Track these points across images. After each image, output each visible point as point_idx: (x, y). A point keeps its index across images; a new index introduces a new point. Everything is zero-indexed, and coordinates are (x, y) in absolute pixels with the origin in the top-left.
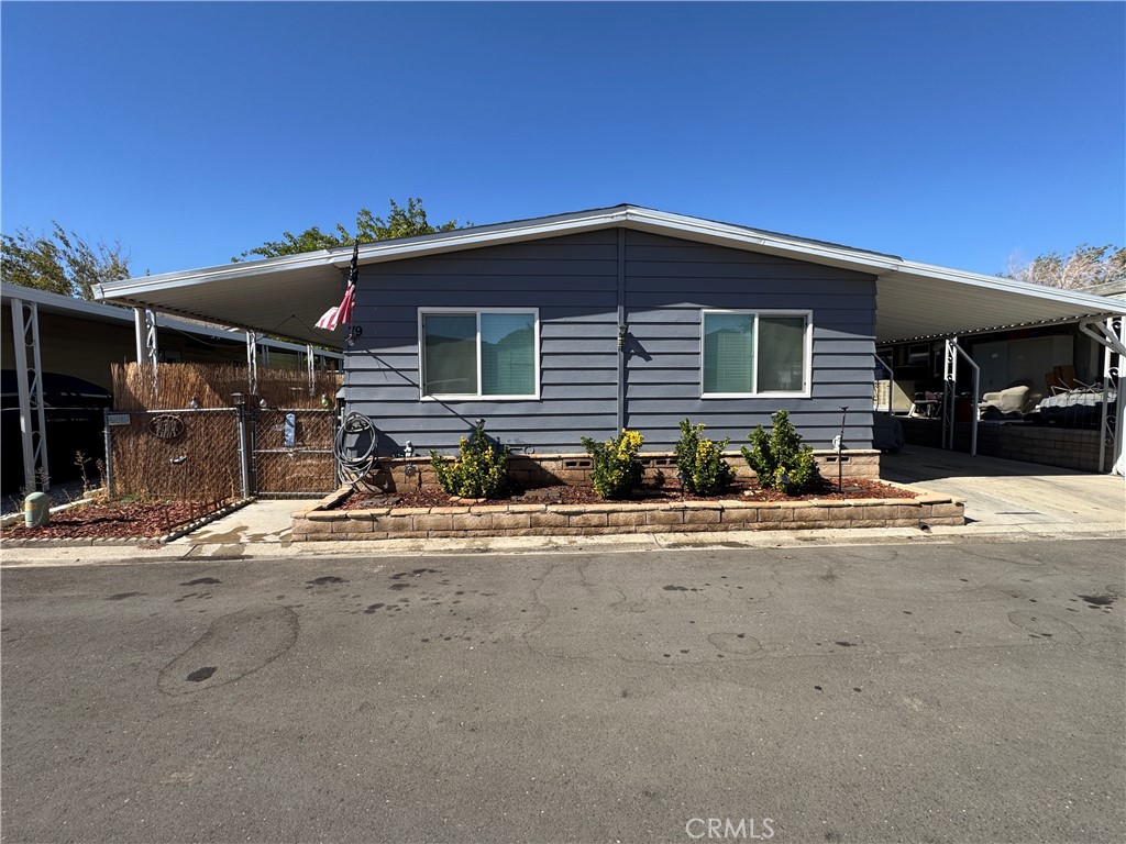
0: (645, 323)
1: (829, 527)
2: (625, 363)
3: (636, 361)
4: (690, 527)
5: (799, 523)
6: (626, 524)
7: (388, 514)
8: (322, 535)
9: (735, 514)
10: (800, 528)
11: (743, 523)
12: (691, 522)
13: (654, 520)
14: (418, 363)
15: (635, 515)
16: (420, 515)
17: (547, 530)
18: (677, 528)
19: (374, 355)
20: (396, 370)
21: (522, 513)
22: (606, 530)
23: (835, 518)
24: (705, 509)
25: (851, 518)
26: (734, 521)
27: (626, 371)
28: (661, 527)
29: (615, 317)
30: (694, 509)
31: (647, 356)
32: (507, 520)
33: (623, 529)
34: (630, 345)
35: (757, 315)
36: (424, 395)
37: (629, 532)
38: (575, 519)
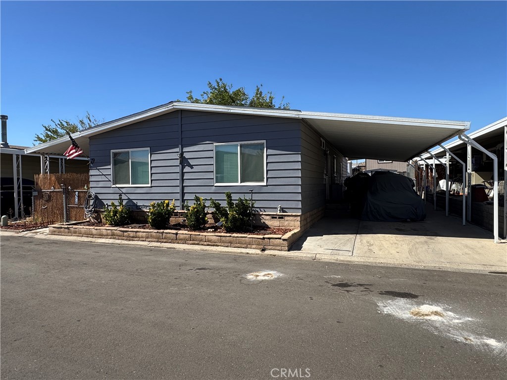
0: (190, 152)
1: (220, 246)
2: (182, 170)
3: (187, 169)
4: (165, 240)
5: (208, 243)
6: (142, 237)
7: (72, 227)
8: (56, 233)
9: (182, 236)
10: (208, 245)
11: (185, 241)
12: (165, 238)
13: (152, 237)
14: (110, 172)
15: (145, 234)
16: (80, 228)
17: (117, 237)
18: (160, 240)
19: (98, 169)
20: (105, 175)
21: (109, 230)
22: (136, 239)
23: (224, 242)
24: (170, 233)
25: (231, 243)
26: (181, 240)
27: (183, 174)
28: (154, 239)
29: (177, 150)
30: (166, 233)
31: (191, 167)
32: (104, 232)
33: (141, 239)
34: (184, 162)
35: (239, 145)
36: (113, 185)
37: (143, 241)
38: (125, 234)
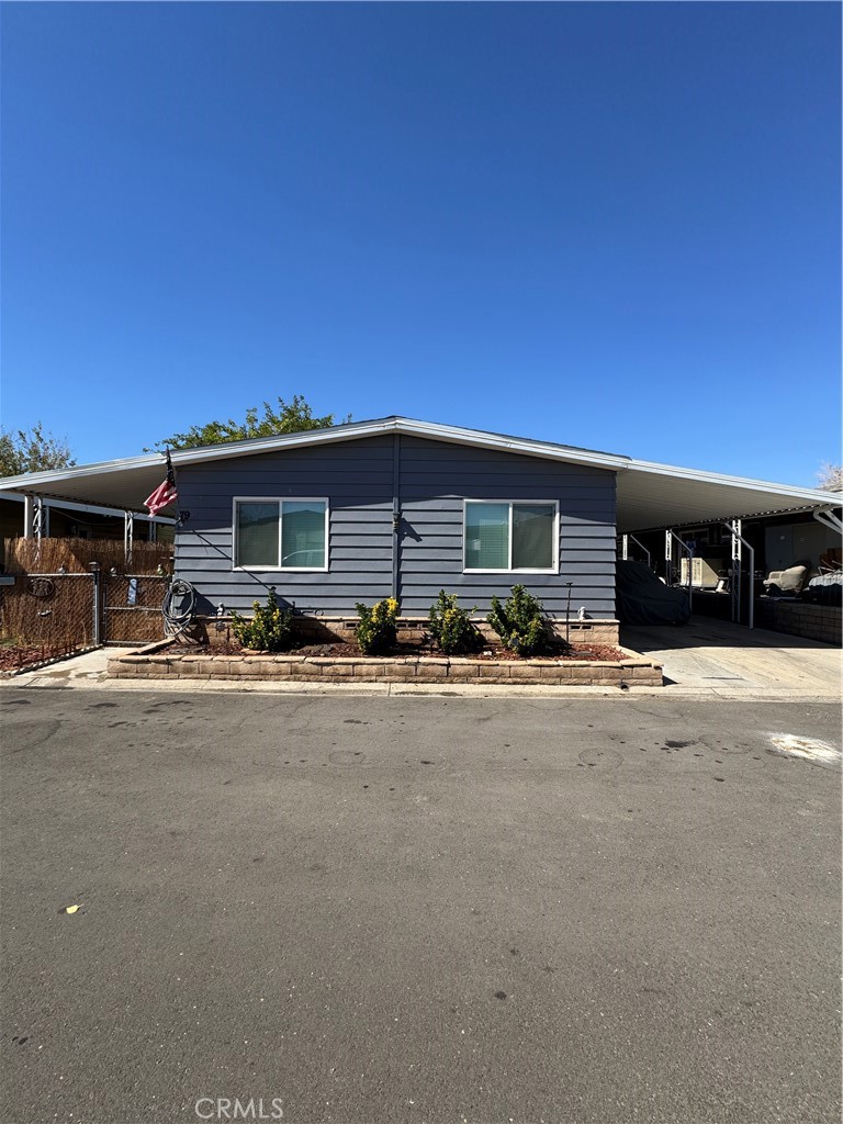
0: (414, 511)
1: (541, 683)
2: (399, 543)
3: (408, 542)
4: (422, 679)
5: (515, 679)
6: (368, 675)
8: (129, 674)
9: (459, 670)
10: (515, 683)
11: (466, 678)
12: (422, 674)
13: (391, 672)
14: (232, 540)
15: (375, 667)
17: (304, 677)
18: (410, 679)
19: (198, 534)
20: (214, 546)
21: (284, 662)
22: (352, 679)
23: (546, 676)
24: (434, 664)
25: (560, 677)
26: (458, 676)
27: (400, 550)
28: (397, 678)
29: (390, 506)
30: (424, 664)
31: (418, 538)
32: (272, 667)
33: (365, 678)
34: (403, 529)
35: (511, 504)
36: (236, 566)
37: (371, 681)
38: (326, 669)
